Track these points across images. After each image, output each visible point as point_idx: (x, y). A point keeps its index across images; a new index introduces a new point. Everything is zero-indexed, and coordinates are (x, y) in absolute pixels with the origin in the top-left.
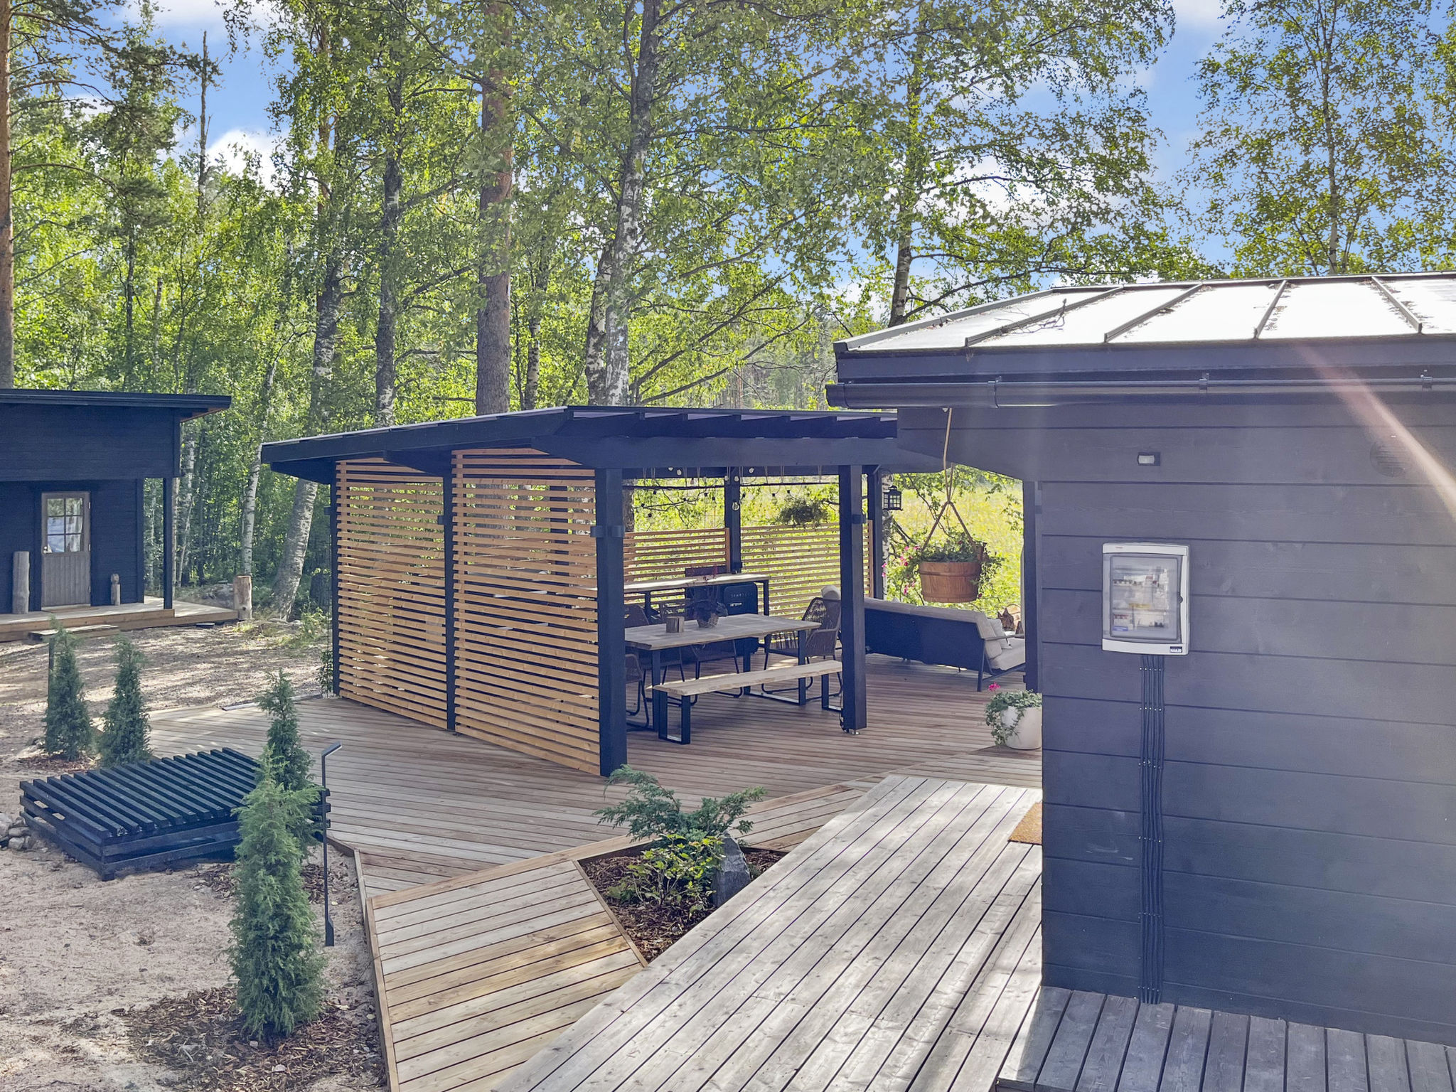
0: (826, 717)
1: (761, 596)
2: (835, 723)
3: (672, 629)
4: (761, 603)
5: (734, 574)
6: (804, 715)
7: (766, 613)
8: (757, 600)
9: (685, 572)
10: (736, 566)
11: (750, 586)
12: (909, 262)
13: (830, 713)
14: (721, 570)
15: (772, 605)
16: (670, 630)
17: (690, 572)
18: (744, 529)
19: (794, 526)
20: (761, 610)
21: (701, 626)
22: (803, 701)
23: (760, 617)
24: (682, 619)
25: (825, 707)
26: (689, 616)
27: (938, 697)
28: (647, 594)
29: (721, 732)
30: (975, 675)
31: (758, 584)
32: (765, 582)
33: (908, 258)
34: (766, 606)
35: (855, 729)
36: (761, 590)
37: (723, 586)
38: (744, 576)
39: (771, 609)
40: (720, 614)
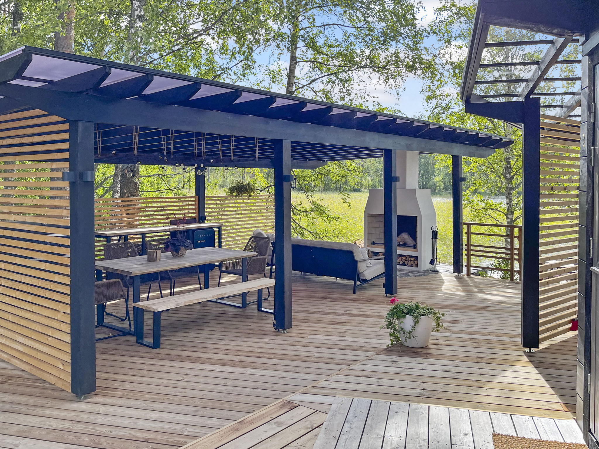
0: (260, 318)
1: (216, 237)
2: (269, 323)
3: (152, 259)
4: (217, 241)
5: (201, 223)
6: (245, 316)
7: (220, 246)
8: (214, 239)
9: (170, 222)
10: (202, 219)
11: (210, 230)
12: (296, 64)
13: (264, 314)
14: (193, 221)
15: (224, 242)
16: (150, 260)
17: (172, 223)
18: (207, 197)
19: (236, 196)
20: (217, 244)
21: (174, 256)
22: (244, 305)
23: (216, 249)
24: (159, 252)
25: (259, 309)
26: (166, 249)
27: (332, 299)
28: (143, 235)
29: (185, 334)
30: (351, 283)
31: (215, 229)
32: (219, 228)
33: (295, 61)
34: (220, 242)
35: (284, 329)
36: (217, 233)
37: (193, 230)
38: (206, 224)
39: (223, 244)
40: (187, 247)
